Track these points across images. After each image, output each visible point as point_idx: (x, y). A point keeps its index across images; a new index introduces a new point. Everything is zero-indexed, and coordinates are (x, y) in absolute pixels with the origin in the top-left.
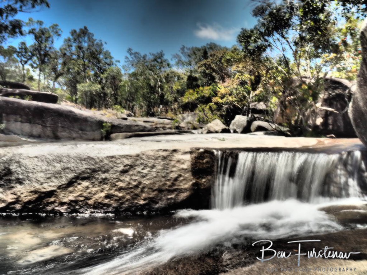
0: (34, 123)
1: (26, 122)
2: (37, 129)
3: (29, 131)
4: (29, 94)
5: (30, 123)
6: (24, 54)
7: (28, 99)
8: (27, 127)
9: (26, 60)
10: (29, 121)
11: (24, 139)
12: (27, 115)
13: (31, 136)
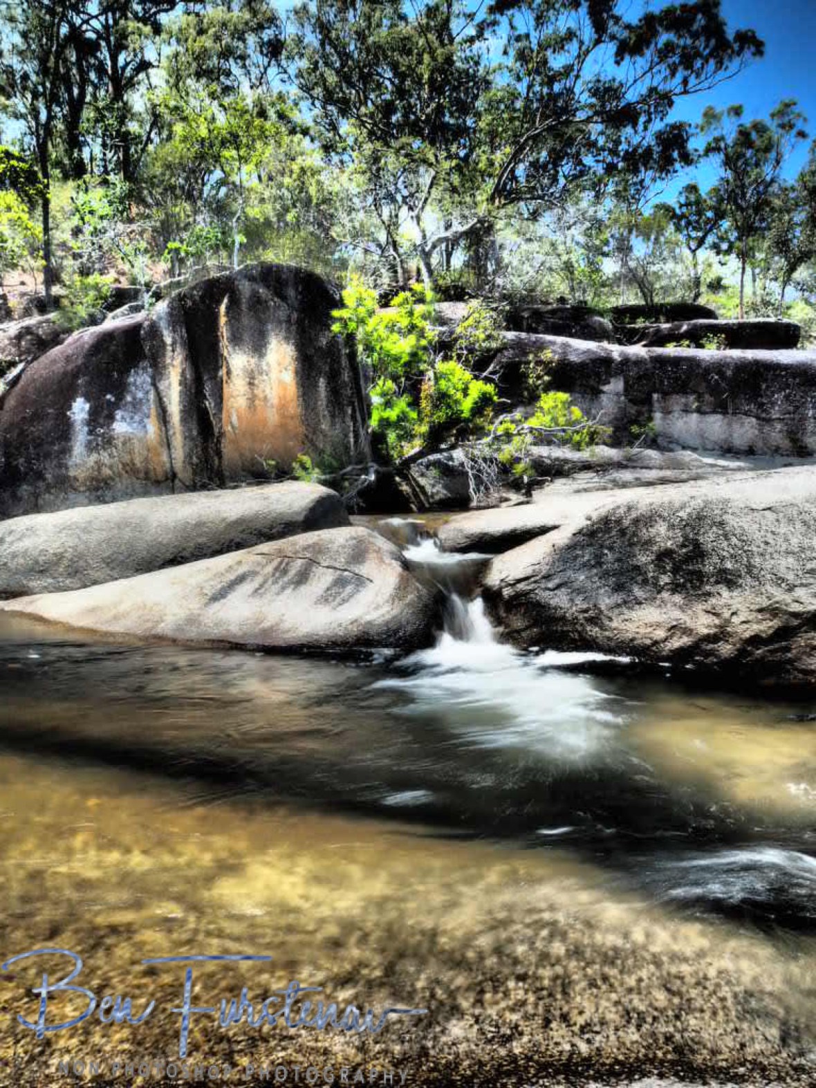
0: (734, 414)
1: (714, 412)
2: (745, 430)
3: (723, 437)
4: (716, 330)
5: (725, 413)
6: (694, 218)
7: (714, 346)
8: (715, 425)
9: (700, 234)
10: (721, 408)
11: (710, 461)
12: (714, 390)
13: (728, 451)
